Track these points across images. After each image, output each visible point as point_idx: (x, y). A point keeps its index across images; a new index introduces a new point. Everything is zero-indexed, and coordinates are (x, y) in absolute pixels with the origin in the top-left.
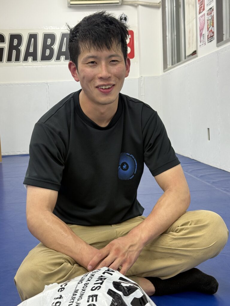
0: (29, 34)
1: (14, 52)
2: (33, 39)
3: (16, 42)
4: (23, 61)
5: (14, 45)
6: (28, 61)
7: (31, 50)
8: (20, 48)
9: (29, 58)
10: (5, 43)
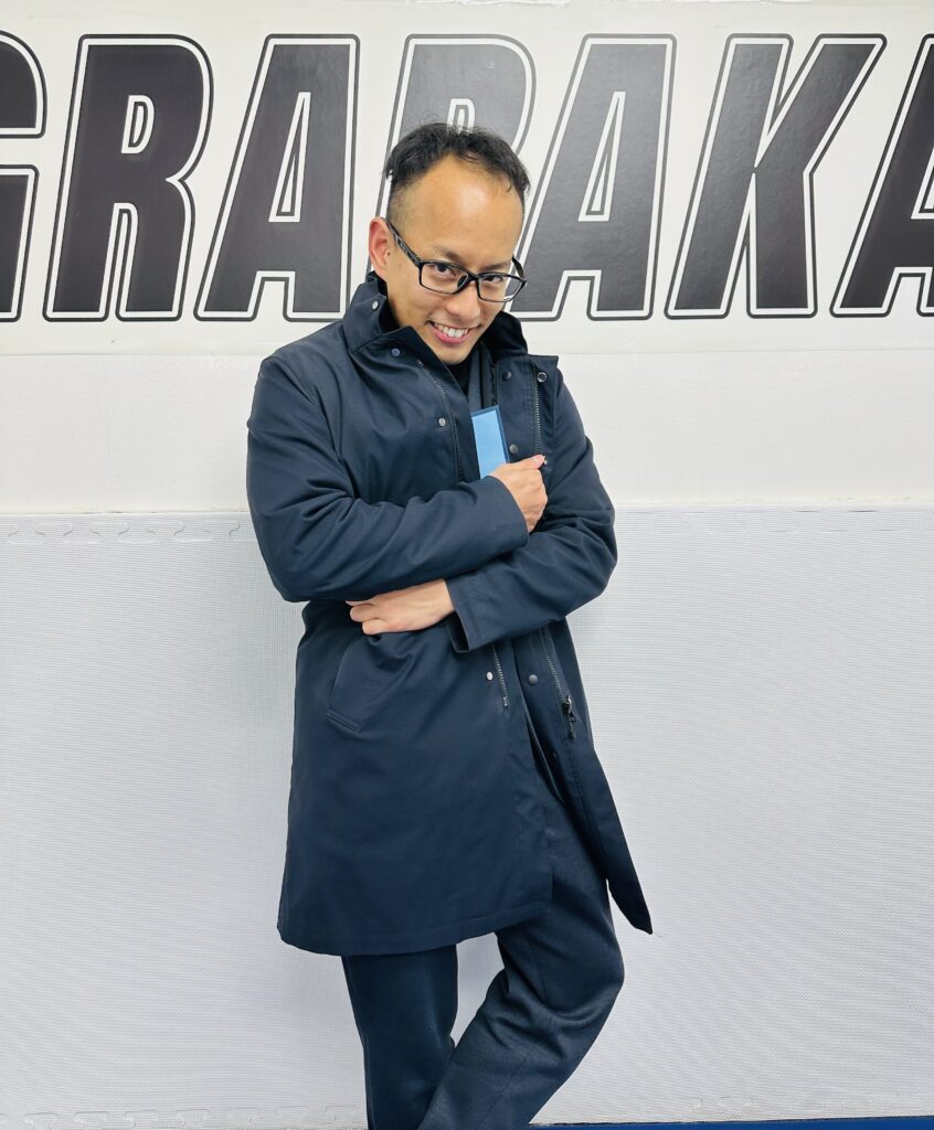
0: (273, 42)
1: (124, 224)
2: (304, 98)
3: (139, 121)
4: (202, 313)
5: (126, 149)
6: (249, 314)
7: (286, 208)
8: (182, 181)
9: (264, 280)
10: (37, 130)
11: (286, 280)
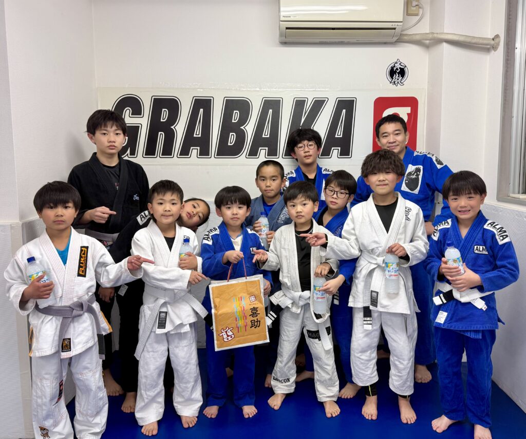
0: (194, 98)
1: (161, 136)
2: (201, 110)
3: (165, 115)
4: (178, 156)
5: (162, 120)
6: (189, 156)
7: (198, 133)
8: (174, 127)
9: (192, 149)
10: (142, 116)
11: (197, 149)
